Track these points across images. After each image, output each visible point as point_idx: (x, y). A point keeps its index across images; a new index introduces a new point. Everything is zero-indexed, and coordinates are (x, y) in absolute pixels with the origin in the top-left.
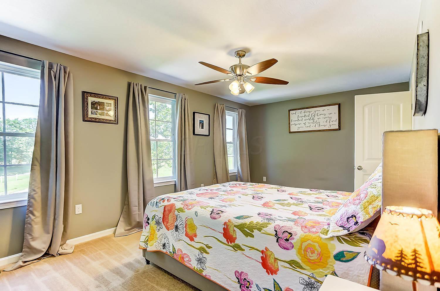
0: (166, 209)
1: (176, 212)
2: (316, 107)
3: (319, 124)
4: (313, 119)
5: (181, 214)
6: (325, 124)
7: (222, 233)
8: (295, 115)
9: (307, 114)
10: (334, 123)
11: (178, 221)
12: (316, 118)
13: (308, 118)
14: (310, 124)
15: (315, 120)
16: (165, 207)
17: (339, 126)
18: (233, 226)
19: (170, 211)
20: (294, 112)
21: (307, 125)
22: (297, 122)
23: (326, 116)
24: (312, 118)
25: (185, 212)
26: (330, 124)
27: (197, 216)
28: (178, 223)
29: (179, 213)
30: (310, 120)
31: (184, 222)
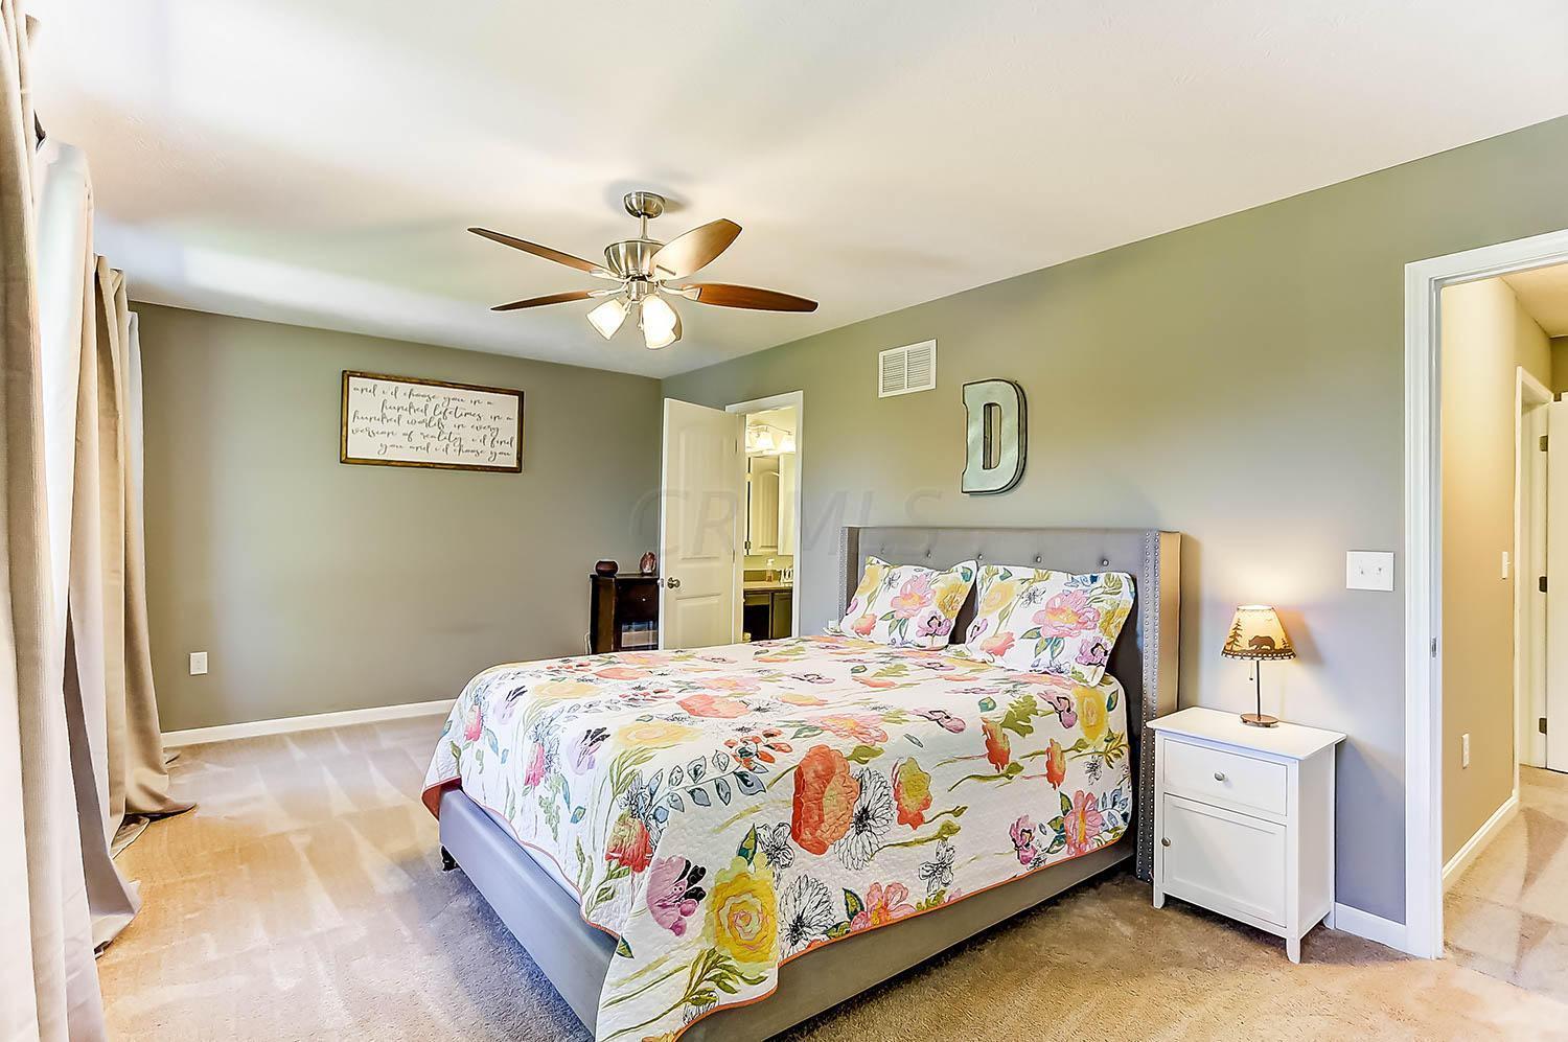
0: (809, 776)
1: (855, 768)
2: (454, 386)
3: (460, 446)
4: (440, 424)
5: (873, 764)
6: (479, 446)
7: (983, 756)
8: (365, 397)
9: (419, 403)
10: (506, 448)
11: (870, 792)
12: (450, 423)
13: (420, 416)
14: (428, 440)
15: (447, 431)
16: (799, 775)
17: (519, 459)
18: (999, 727)
19: (825, 778)
20: (369, 383)
21: (418, 440)
22: (376, 426)
23: (483, 423)
24: (435, 421)
25: (880, 752)
26: (493, 450)
27: (920, 744)
28: (868, 798)
29: (865, 766)
30: (428, 425)
31: (890, 784)
